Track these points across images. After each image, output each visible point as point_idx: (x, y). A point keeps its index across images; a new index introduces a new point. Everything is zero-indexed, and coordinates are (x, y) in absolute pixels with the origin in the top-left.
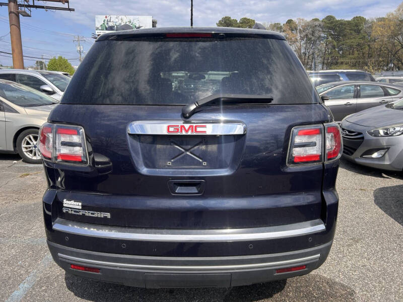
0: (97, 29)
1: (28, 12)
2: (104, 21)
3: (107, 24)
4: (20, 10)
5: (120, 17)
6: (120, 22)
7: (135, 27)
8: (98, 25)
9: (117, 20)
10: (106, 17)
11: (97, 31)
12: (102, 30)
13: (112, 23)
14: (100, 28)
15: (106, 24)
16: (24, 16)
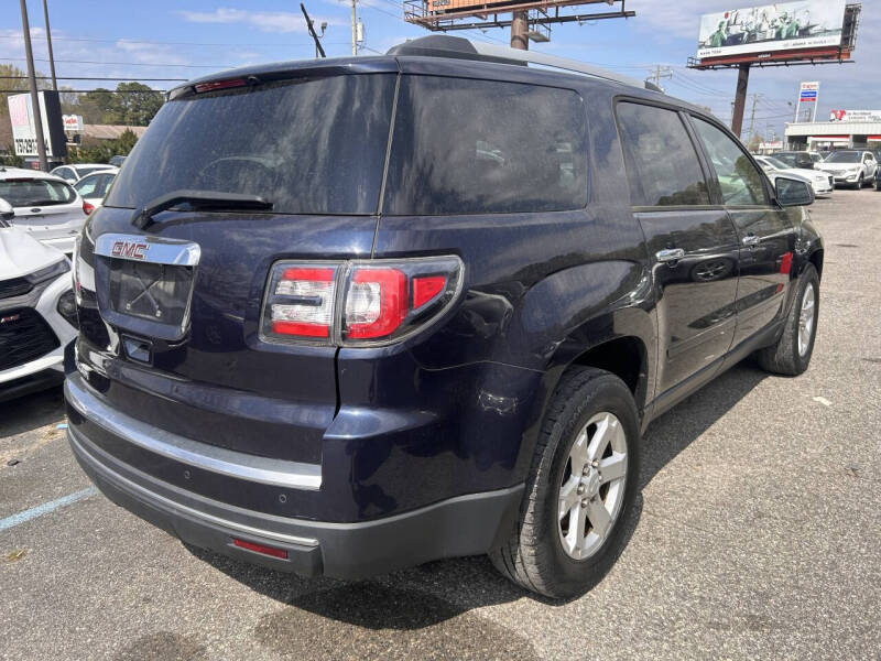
0: (703, 45)
1: (545, 33)
2: (720, 26)
3: (728, 30)
4: (530, 31)
5: (761, 10)
6: (759, 21)
7: (797, 27)
8: (705, 37)
9: (751, 18)
10: (727, 16)
11: (700, 51)
12: (711, 46)
13: (739, 27)
14: (709, 43)
15: (723, 31)
16: (536, 41)
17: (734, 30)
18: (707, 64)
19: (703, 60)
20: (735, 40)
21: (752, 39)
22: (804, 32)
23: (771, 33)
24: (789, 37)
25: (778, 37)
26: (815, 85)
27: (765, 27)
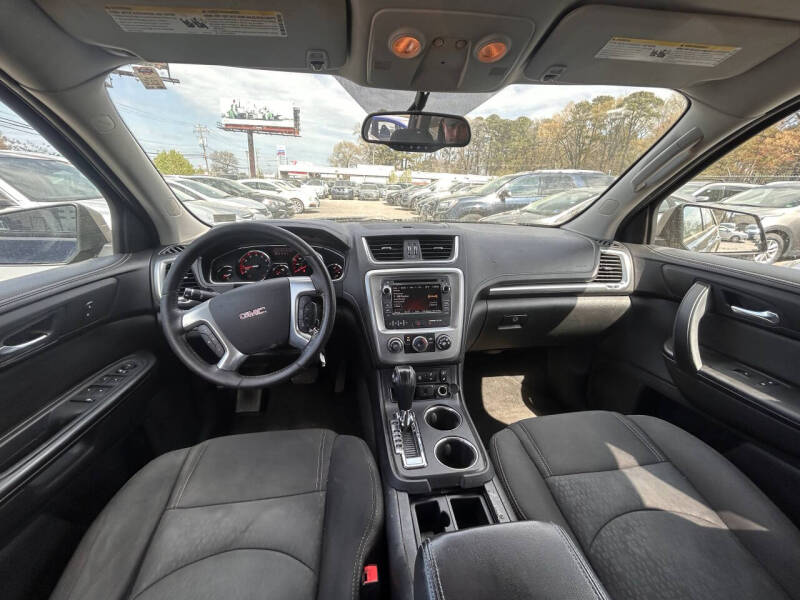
2: (232, 107)
6: (253, 108)
7: (272, 115)
9: (248, 105)
11: (223, 119)
12: (229, 118)
14: (227, 116)
15: (234, 110)
17: (241, 111)
18: (228, 128)
19: (227, 125)
20: (242, 116)
21: (250, 117)
22: (276, 118)
23: (260, 116)
24: (269, 119)
25: (264, 118)
26: (284, 148)
27: (257, 112)
